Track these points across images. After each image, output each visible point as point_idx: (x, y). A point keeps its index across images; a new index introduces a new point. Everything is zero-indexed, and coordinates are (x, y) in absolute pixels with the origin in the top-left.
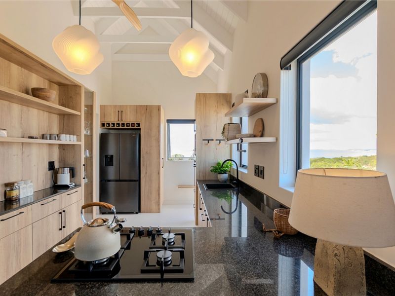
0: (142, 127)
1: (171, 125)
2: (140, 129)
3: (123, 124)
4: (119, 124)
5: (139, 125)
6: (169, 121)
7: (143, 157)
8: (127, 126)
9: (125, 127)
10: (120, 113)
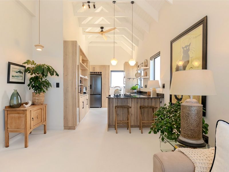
0: (102, 74)
1: (112, 73)
2: (101, 75)
3: (95, 73)
4: (93, 72)
5: (101, 73)
6: (111, 71)
7: (103, 86)
8: (96, 73)
9: (96, 74)
10: (94, 68)
